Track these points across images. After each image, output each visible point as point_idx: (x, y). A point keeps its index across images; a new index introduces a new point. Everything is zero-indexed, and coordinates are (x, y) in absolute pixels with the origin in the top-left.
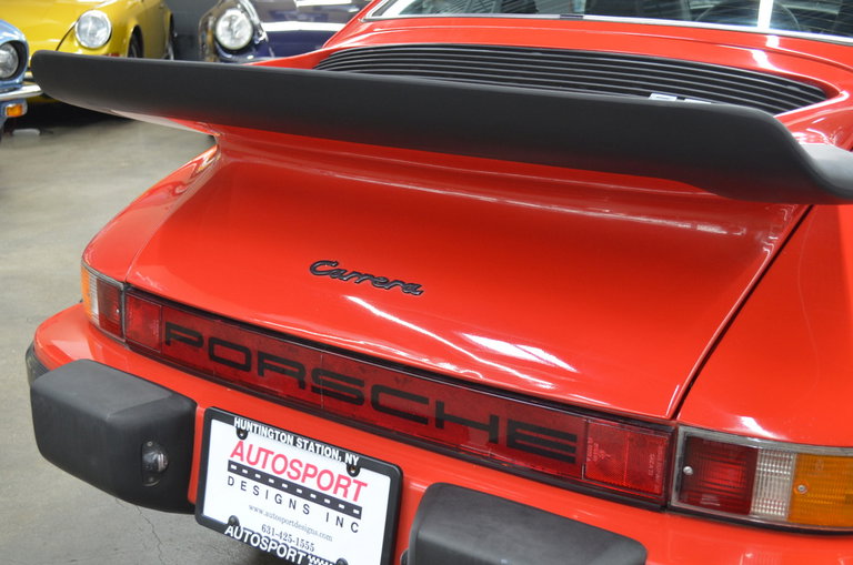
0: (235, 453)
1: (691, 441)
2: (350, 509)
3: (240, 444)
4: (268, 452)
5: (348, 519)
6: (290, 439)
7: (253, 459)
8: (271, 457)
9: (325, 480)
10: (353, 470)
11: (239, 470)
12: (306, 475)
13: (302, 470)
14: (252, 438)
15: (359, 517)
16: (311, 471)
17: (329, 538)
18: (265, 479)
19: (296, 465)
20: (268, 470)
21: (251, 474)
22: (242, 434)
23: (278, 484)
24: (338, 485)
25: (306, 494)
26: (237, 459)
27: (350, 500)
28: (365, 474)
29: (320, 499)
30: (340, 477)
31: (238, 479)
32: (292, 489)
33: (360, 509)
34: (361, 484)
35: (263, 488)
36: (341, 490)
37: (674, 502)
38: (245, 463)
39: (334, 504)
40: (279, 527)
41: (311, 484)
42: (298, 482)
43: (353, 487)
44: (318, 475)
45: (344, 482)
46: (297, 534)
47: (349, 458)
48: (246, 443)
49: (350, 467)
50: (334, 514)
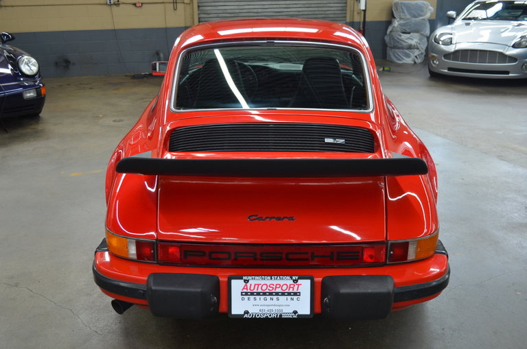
0: (244, 288)
1: (392, 244)
2: (295, 294)
3: (246, 285)
4: (258, 285)
5: (295, 297)
6: (269, 278)
7: (252, 288)
8: (260, 286)
9: (284, 287)
10: (295, 281)
11: (246, 294)
12: (276, 288)
13: (274, 287)
14: (250, 282)
15: (299, 295)
16: (278, 286)
17: (289, 306)
18: (258, 294)
19: (272, 286)
20: (260, 290)
21: (252, 294)
22: (247, 281)
23: (264, 294)
24: (290, 287)
25: (277, 294)
26: (245, 291)
27: (295, 291)
28: (300, 282)
29: (283, 294)
30: (290, 285)
31: (246, 297)
32: (271, 294)
33: (299, 293)
34: (299, 285)
35: (258, 297)
36: (291, 289)
37: (388, 263)
38: (249, 291)
39: (289, 294)
40: (266, 308)
41: (279, 290)
42: (273, 291)
43: (296, 286)
44: (281, 286)
45: (292, 286)
46: (274, 308)
47: (294, 278)
48: (248, 284)
49: (294, 281)
50: (289, 297)
